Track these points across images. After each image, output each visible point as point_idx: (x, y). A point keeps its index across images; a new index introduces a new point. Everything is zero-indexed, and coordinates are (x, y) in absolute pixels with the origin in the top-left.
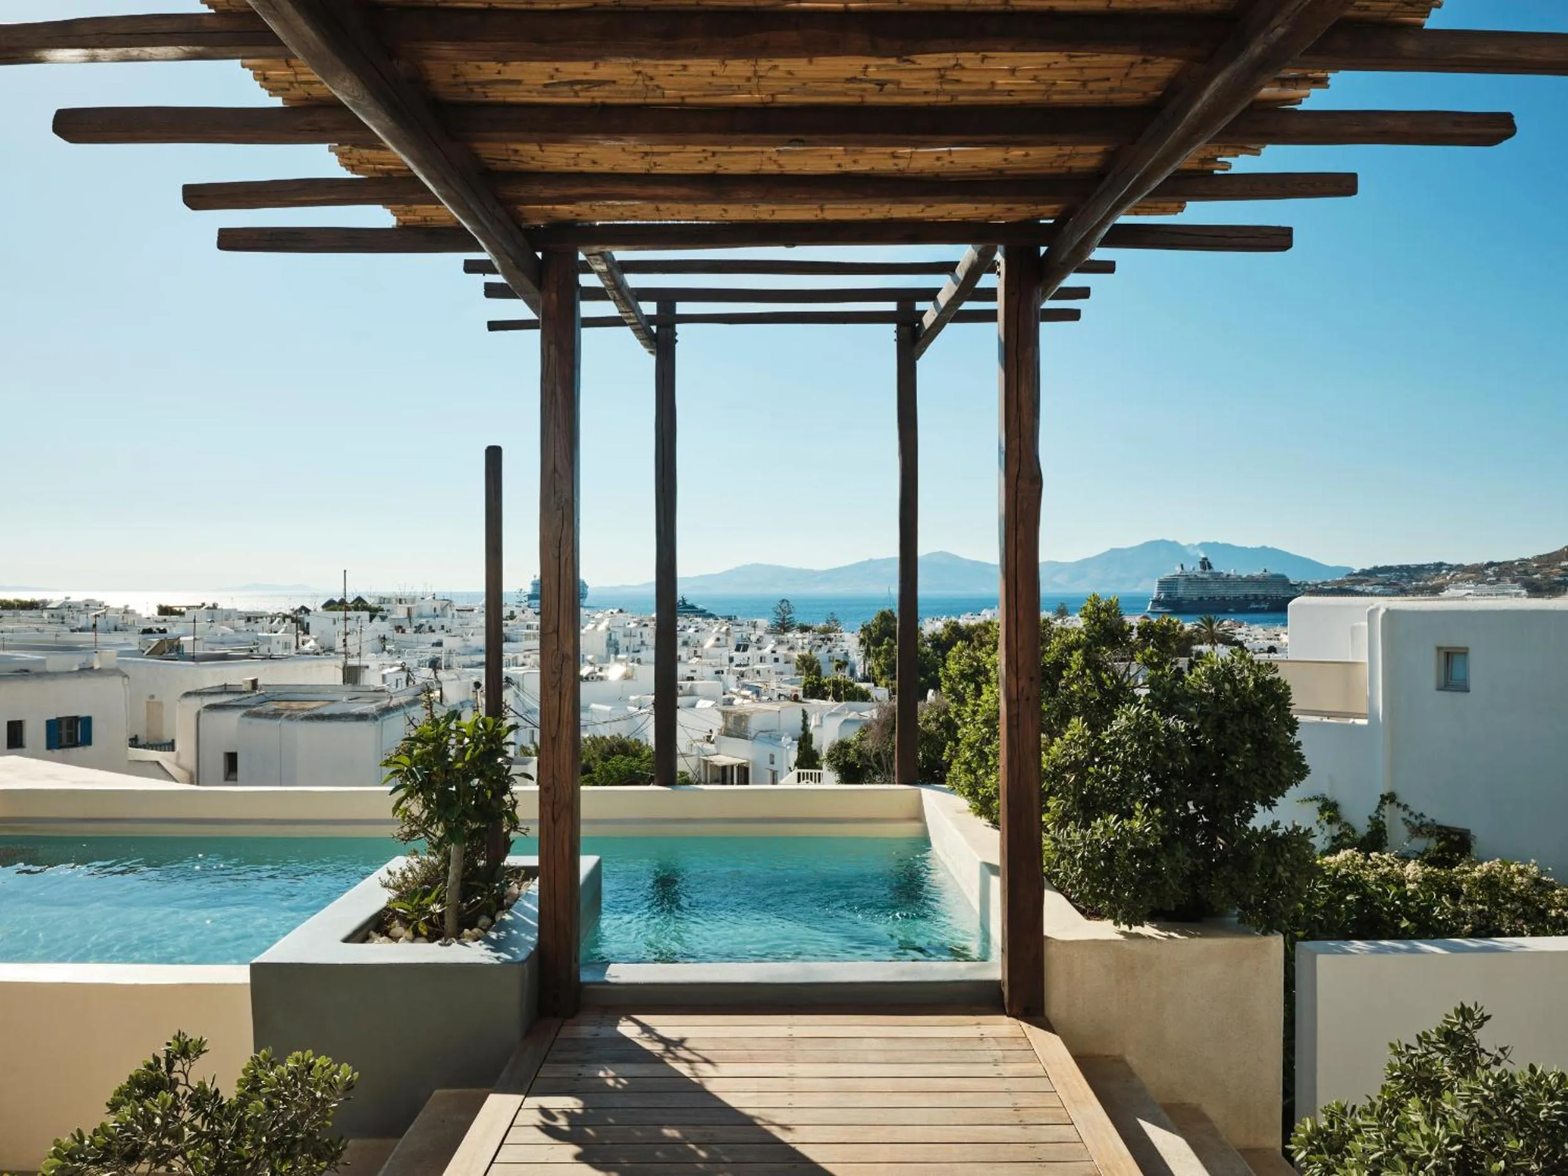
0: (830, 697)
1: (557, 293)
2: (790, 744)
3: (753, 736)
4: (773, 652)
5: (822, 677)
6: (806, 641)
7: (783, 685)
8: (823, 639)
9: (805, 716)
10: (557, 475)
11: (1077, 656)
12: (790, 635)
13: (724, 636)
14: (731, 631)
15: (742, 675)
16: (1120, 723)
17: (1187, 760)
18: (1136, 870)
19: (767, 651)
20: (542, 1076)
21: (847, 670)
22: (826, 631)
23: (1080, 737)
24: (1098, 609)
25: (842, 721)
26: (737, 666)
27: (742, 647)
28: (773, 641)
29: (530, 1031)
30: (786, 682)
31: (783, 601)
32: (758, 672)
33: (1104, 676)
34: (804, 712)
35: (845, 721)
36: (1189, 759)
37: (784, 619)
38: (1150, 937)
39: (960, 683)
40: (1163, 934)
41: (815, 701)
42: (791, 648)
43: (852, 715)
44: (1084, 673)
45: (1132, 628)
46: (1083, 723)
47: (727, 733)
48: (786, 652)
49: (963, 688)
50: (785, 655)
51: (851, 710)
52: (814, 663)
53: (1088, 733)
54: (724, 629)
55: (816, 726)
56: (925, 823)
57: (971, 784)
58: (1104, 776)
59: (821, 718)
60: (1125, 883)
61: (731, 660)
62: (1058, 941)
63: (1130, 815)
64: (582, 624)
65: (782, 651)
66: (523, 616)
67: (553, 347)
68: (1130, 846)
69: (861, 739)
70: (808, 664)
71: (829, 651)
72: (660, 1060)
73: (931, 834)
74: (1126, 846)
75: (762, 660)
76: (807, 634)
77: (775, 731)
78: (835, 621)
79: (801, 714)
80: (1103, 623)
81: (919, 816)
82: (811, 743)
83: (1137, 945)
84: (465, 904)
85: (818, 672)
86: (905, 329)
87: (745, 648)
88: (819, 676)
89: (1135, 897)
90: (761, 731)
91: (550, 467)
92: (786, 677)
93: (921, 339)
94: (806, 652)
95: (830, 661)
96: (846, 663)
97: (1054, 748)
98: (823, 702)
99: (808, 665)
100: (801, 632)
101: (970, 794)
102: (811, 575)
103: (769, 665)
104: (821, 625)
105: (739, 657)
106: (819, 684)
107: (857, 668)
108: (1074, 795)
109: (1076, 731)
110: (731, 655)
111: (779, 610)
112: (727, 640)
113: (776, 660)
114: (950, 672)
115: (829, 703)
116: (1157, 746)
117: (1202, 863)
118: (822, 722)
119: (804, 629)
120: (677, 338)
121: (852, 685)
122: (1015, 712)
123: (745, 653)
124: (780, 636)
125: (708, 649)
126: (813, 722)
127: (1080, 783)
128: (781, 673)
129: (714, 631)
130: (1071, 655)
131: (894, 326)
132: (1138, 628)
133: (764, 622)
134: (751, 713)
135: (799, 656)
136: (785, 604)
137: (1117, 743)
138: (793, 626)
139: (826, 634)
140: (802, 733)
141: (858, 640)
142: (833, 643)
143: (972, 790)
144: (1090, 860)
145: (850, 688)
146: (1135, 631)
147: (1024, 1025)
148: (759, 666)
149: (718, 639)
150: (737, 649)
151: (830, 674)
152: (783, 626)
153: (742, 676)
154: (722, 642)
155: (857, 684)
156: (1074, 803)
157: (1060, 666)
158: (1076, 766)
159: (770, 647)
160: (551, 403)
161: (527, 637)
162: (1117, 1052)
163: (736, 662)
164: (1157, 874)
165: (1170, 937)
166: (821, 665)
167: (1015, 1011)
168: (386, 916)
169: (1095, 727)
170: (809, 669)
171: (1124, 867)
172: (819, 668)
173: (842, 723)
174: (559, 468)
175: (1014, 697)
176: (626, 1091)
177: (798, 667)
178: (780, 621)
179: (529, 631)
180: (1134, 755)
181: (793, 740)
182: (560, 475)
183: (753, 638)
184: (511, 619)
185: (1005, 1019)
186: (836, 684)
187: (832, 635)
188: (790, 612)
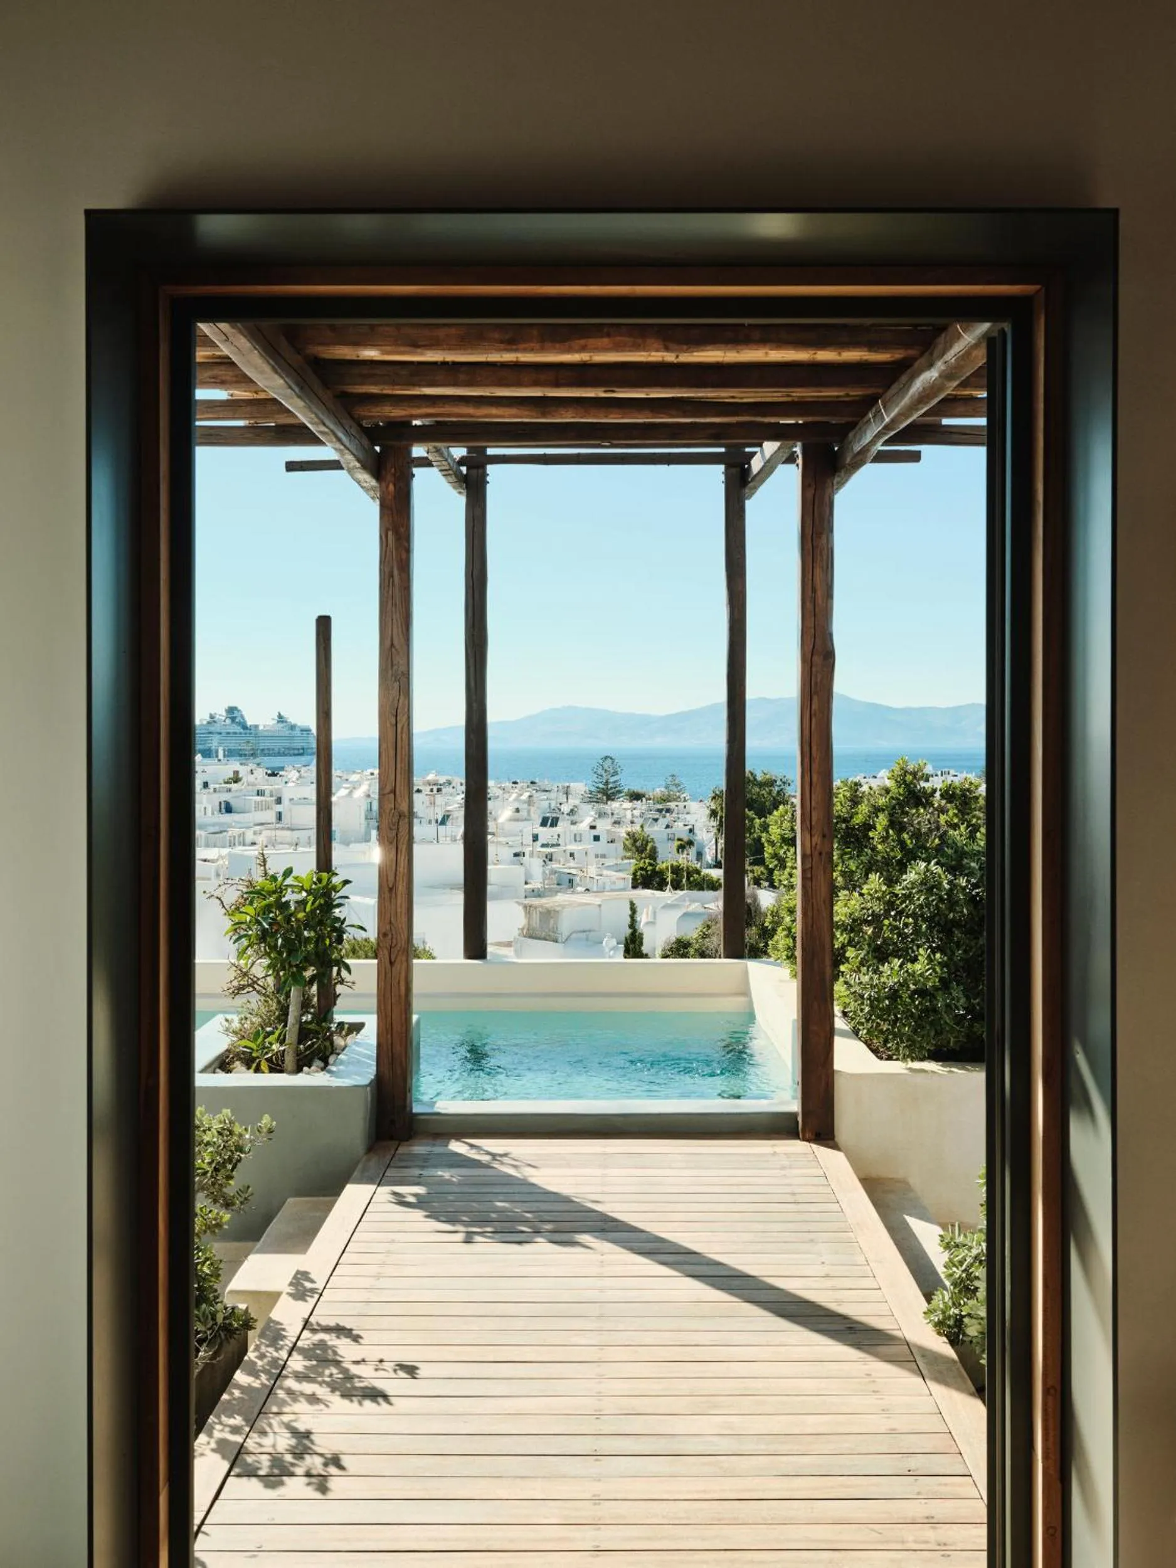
0: (669, 886)
1: (395, 485)
2: (613, 948)
3: (565, 937)
4: (593, 827)
5: (659, 861)
6: (637, 813)
7: (605, 872)
8: (660, 811)
9: (633, 910)
10: (393, 650)
11: (882, 821)
12: (614, 805)
13: (525, 806)
14: (535, 799)
15: (550, 858)
16: (911, 876)
17: (965, 911)
18: (916, 1007)
19: (584, 826)
20: (389, 1175)
21: (693, 851)
22: (665, 800)
23: (876, 892)
24: (906, 772)
25: (682, 913)
26: (543, 846)
27: (549, 821)
28: (593, 813)
29: (370, 1149)
30: (609, 868)
31: (606, 758)
32: (572, 855)
33: (905, 836)
34: (632, 904)
35: (686, 915)
36: (967, 910)
37: (607, 783)
38: (932, 1072)
39: (781, 847)
40: (945, 1069)
41: (648, 892)
42: (617, 823)
43: (695, 907)
44: (888, 832)
45: (935, 791)
46: (879, 879)
47: (531, 934)
48: (609, 827)
49: (785, 853)
50: (608, 831)
51: (693, 901)
52: (647, 842)
53: (884, 888)
54: (527, 794)
55: (647, 923)
56: (751, 997)
57: (789, 948)
58: (897, 928)
59: (655, 913)
60: (907, 1018)
61: (535, 838)
62: (848, 1074)
63: (914, 960)
64: (334, 790)
65: (604, 826)
66: (251, 778)
67: (390, 533)
68: (912, 987)
69: (705, 936)
70: (638, 844)
71: (668, 827)
72: (487, 1166)
73: (755, 1006)
74: (908, 987)
75: (577, 838)
76: (638, 803)
77: (594, 931)
78: (677, 785)
79: (628, 906)
80: (907, 785)
81: (745, 992)
82: (641, 944)
83: (920, 1078)
84: (302, 1046)
85: (653, 855)
86: (734, 470)
87: (555, 822)
88: (655, 859)
89: (915, 1032)
90: (575, 932)
91: (388, 643)
92: (610, 862)
93: (749, 482)
94: (637, 828)
95: (669, 839)
96: (690, 843)
97: (853, 902)
98: (658, 893)
99: (640, 846)
100: (631, 801)
101: (788, 958)
102: (644, 723)
103: (589, 845)
104: (659, 791)
105: (546, 834)
106: (654, 870)
107: (707, 850)
108: (869, 945)
109: (873, 886)
110: (536, 831)
111: (600, 771)
112: (529, 812)
113: (597, 838)
114: (772, 837)
115: (668, 895)
116: (941, 899)
117: (978, 1004)
118: (655, 918)
119: (636, 797)
120: (488, 479)
121: (698, 872)
122: (809, 866)
123: (554, 829)
124: (602, 806)
125: (502, 823)
126: (643, 918)
127: (876, 935)
128: (604, 856)
129: (511, 799)
130: (877, 817)
131: (722, 468)
132: (940, 790)
133: (580, 788)
134: (563, 907)
135: (628, 834)
136: (609, 761)
137: (908, 897)
138: (620, 792)
139: (664, 805)
140: (630, 931)
141: (708, 812)
142: (674, 815)
143: (790, 954)
144: (877, 999)
145: (696, 876)
146: (938, 794)
147: (814, 1146)
148: (572, 847)
149: (517, 810)
150: (544, 823)
151: (668, 857)
152: (608, 794)
153: (551, 860)
154: (523, 813)
155: (705, 871)
156: (868, 952)
157: (868, 827)
158: (876, 920)
159: (588, 821)
160: (389, 586)
161: (259, 807)
162: (900, 1174)
163: (541, 841)
164: (935, 1010)
165: (950, 1071)
166: (657, 845)
167: (807, 1136)
168: (228, 1057)
169: (890, 882)
170: (640, 850)
171: (905, 1004)
172: (654, 849)
173: (680, 918)
174: (396, 642)
175: (808, 852)
176: (460, 1184)
177: (626, 848)
178: (601, 786)
179: (259, 798)
180: (921, 906)
181: (618, 943)
182: (396, 650)
183: (566, 809)
184: (236, 782)
185: (798, 1142)
186: (676, 870)
187: (672, 805)
188: (615, 773)
